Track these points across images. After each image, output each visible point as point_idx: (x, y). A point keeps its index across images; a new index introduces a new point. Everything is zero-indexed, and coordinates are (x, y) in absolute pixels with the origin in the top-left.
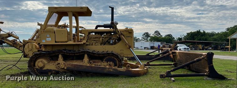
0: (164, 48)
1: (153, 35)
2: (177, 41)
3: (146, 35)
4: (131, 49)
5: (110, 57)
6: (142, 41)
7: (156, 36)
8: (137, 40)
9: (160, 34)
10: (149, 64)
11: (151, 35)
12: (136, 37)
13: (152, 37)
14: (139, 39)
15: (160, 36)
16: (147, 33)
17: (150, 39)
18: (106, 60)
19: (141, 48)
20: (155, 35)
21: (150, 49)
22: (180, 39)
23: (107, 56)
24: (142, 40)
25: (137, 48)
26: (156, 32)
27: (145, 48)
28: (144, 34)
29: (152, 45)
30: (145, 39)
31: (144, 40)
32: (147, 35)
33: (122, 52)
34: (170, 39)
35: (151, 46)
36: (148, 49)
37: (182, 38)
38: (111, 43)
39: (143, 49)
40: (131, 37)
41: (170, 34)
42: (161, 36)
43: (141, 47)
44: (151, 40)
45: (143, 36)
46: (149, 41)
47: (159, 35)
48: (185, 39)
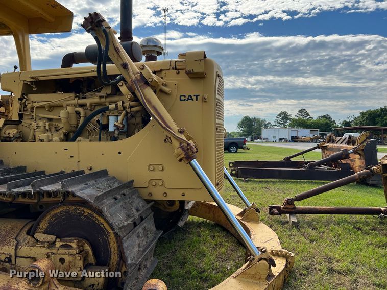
0: (330, 145)
1: (296, 116)
2: (341, 127)
3: (282, 116)
4: (195, 162)
5: (72, 209)
6: (275, 127)
7: (302, 117)
8: (266, 126)
9: (308, 115)
10: (295, 208)
11: (293, 117)
12: (265, 120)
13: (293, 119)
14: (270, 123)
15: (308, 118)
16: (285, 113)
17: (290, 124)
18: (50, 224)
19: (274, 140)
20: (298, 116)
21: (290, 142)
22: (347, 124)
23: (54, 205)
24: (276, 125)
25: (267, 140)
26: (300, 111)
27: (281, 140)
28: (280, 115)
29: (294, 134)
30: (281, 124)
31: (279, 124)
32: (285, 116)
33: (157, 175)
34: (327, 123)
35: (292, 137)
36: (286, 141)
37: (350, 122)
38: (111, 128)
39: (278, 141)
40: (204, 100)
41: (328, 115)
42: (310, 117)
43: (274, 137)
44: (292, 126)
45: (277, 118)
46: (288, 127)
47: (306, 117)
48: (357, 124)
